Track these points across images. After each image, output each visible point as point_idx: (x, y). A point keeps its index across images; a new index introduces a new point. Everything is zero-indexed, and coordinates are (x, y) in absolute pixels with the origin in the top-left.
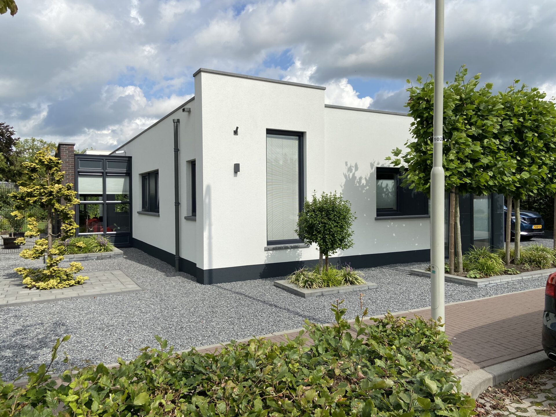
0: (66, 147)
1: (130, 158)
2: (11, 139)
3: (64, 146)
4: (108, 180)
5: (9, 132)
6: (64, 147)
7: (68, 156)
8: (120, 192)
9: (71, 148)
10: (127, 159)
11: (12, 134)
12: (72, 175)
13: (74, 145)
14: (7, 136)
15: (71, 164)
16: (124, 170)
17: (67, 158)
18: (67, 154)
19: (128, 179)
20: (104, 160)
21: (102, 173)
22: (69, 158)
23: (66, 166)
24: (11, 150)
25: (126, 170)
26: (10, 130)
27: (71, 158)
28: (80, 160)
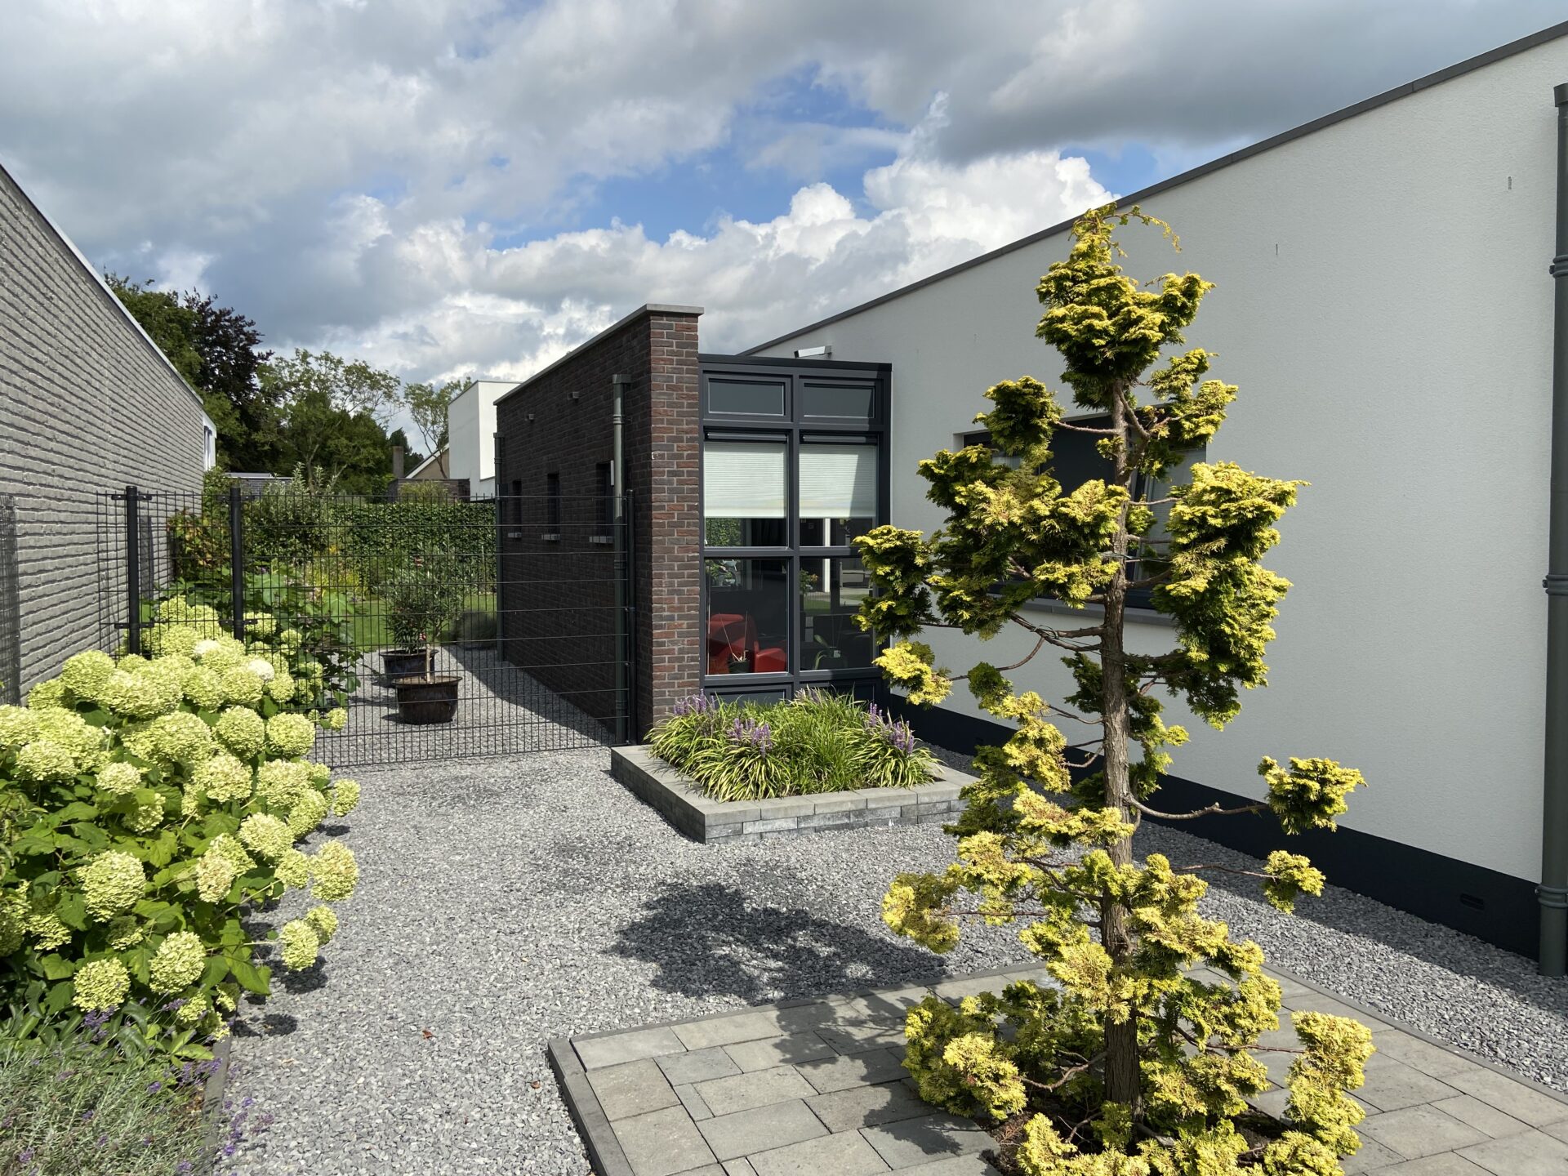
0: (670, 327)
1: (885, 369)
2: (250, 355)
3: (664, 321)
4: (808, 462)
5: (245, 334)
6: (663, 327)
7: (679, 362)
8: (844, 508)
9: (689, 329)
10: (874, 374)
11: (252, 340)
12: (688, 440)
13: (696, 316)
14: (238, 346)
15: (689, 397)
16: (860, 420)
17: (674, 371)
18: (672, 353)
19: (872, 455)
20: (796, 377)
21: (788, 432)
22: (680, 371)
23: (671, 405)
24: (250, 388)
25: (870, 422)
26: (246, 329)
27: (688, 372)
28: (711, 380)
